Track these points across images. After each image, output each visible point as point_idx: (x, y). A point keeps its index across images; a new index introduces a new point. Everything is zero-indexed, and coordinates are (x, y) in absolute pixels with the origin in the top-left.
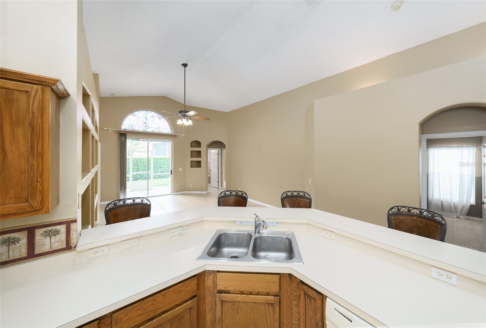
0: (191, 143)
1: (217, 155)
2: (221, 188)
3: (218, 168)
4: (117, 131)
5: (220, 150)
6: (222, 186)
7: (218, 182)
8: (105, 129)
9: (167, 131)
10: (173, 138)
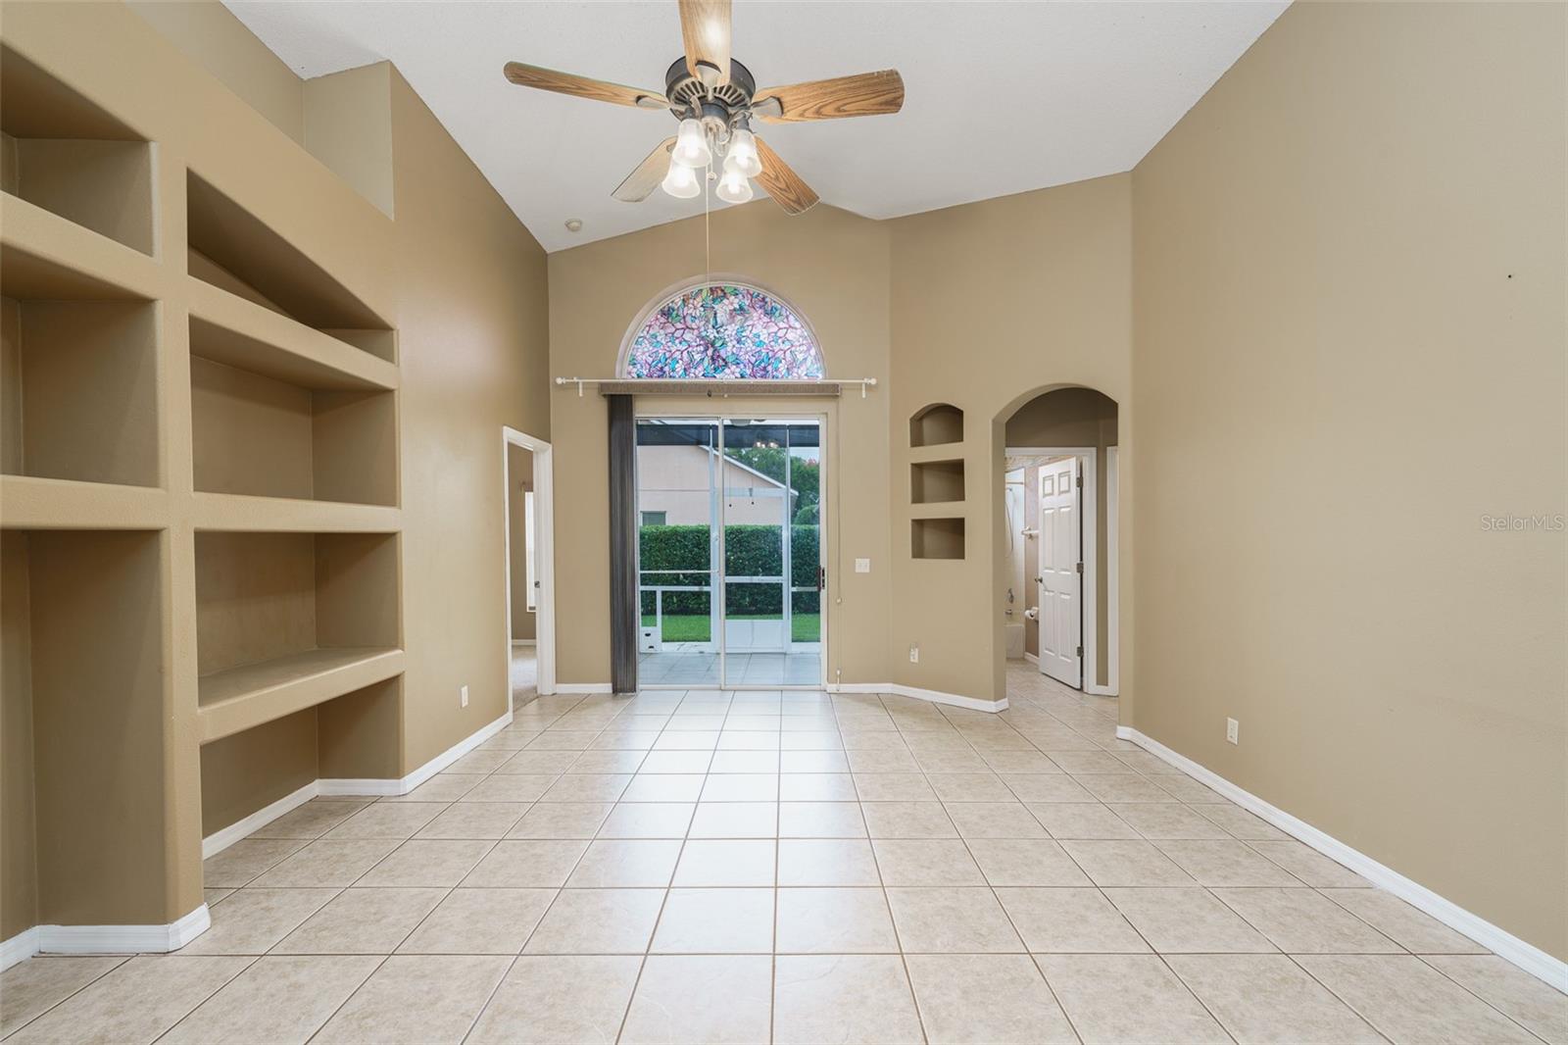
0: (918, 420)
1: (1074, 489)
2: (1101, 690)
3: (1080, 568)
4: (602, 386)
5: (1089, 455)
6: (1102, 680)
7: (1081, 651)
8: (559, 381)
9: (802, 371)
10: (828, 406)
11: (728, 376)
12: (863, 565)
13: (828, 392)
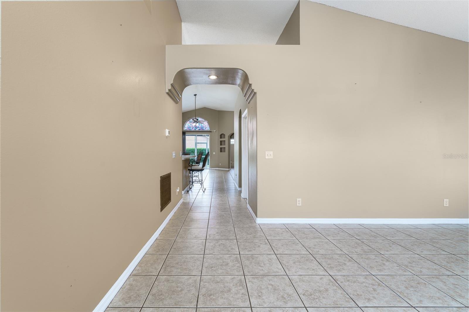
0: (221, 135)
9: (207, 129)
10: (210, 133)
11: (197, 129)
12: (214, 153)
13: (210, 132)
